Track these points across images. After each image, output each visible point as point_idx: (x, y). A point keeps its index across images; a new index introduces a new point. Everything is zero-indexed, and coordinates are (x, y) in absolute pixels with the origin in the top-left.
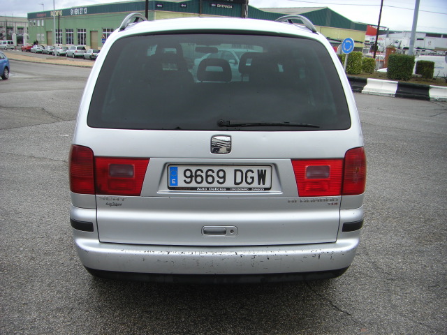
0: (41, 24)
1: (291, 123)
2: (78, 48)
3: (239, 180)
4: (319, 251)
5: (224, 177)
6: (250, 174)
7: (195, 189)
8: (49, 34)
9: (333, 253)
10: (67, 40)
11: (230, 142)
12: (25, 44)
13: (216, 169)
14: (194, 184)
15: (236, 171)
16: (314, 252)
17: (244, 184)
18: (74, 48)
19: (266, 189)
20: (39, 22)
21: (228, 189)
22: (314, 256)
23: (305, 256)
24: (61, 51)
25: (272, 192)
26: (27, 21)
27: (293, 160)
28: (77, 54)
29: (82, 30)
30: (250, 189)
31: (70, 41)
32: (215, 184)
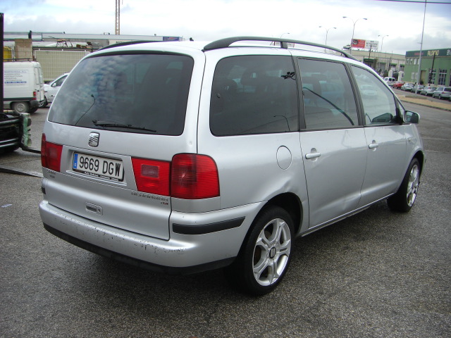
0: (417, 63)
1: (133, 126)
2: (446, 90)
3: (105, 171)
4: (146, 243)
5: (98, 166)
6: (111, 166)
7: (83, 172)
8: (423, 73)
9: (156, 248)
10: (439, 81)
11: (99, 138)
12: (399, 81)
13: (95, 159)
14: (83, 169)
15: (104, 162)
16: (143, 242)
17: (107, 174)
18: (442, 89)
19: (120, 180)
20: (415, 60)
21: (99, 176)
22: (142, 246)
23: (136, 244)
24: (429, 91)
25: (124, 184)
26: (405, 59)
27: (133, 158)
28: (443, 95)
29: (444, 71)
30: (111, 178)
31: (441, 82)
32: (93, 171)
